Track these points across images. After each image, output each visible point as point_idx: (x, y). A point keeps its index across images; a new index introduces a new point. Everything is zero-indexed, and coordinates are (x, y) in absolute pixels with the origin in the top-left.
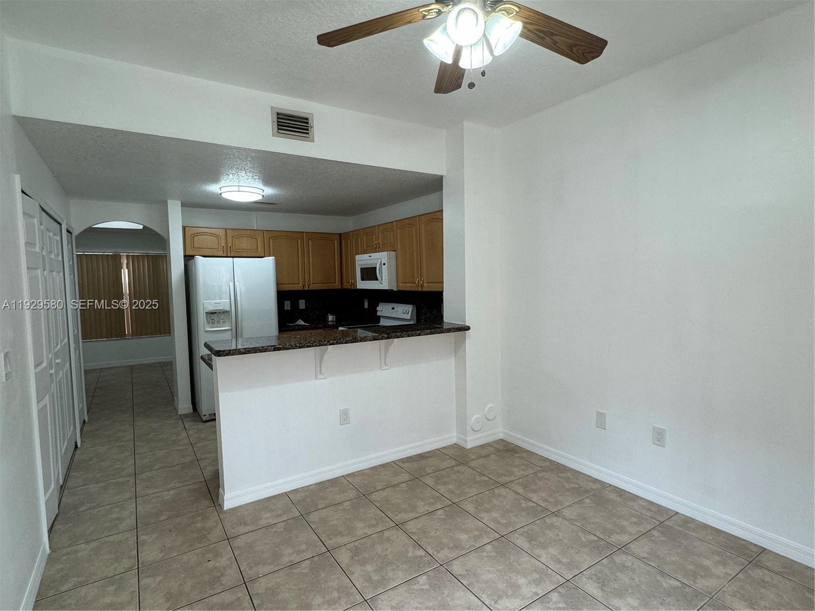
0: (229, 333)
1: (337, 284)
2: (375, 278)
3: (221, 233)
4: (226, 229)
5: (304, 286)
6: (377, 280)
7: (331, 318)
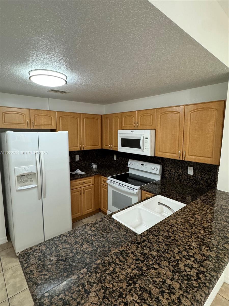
0: (36, 189)
1: (99, 146)
2: (139, 147)
3: (26, 112)
4: (29, 110)
5: (81, 148)
6: (140, 148)
7: (95, 166)
